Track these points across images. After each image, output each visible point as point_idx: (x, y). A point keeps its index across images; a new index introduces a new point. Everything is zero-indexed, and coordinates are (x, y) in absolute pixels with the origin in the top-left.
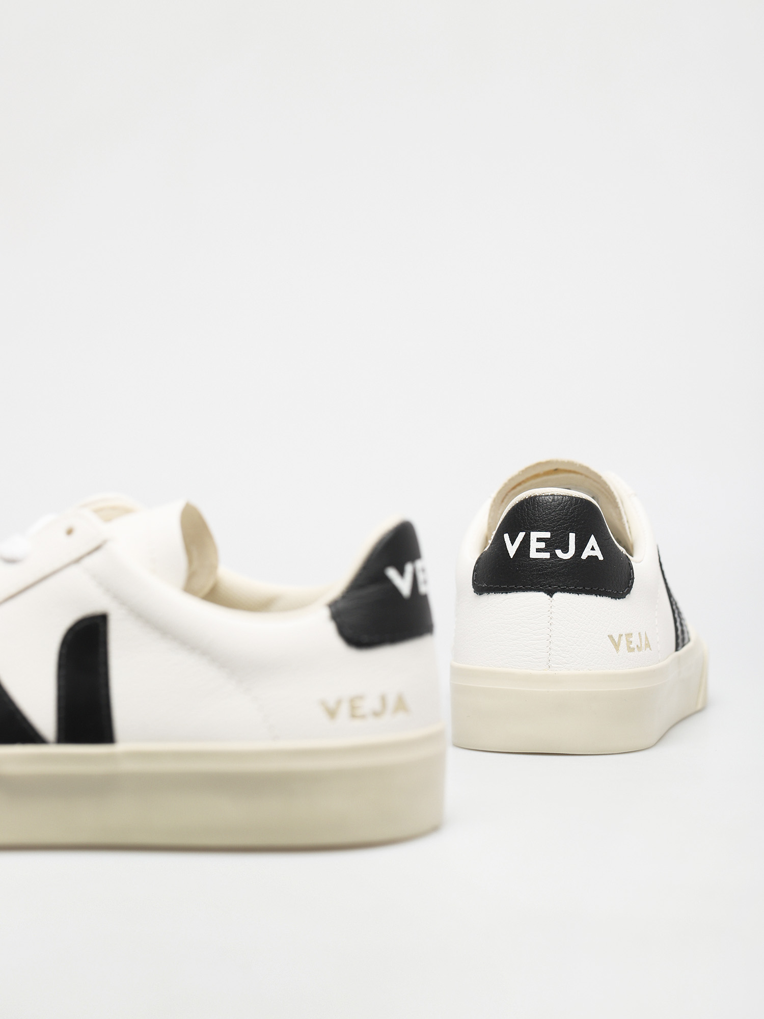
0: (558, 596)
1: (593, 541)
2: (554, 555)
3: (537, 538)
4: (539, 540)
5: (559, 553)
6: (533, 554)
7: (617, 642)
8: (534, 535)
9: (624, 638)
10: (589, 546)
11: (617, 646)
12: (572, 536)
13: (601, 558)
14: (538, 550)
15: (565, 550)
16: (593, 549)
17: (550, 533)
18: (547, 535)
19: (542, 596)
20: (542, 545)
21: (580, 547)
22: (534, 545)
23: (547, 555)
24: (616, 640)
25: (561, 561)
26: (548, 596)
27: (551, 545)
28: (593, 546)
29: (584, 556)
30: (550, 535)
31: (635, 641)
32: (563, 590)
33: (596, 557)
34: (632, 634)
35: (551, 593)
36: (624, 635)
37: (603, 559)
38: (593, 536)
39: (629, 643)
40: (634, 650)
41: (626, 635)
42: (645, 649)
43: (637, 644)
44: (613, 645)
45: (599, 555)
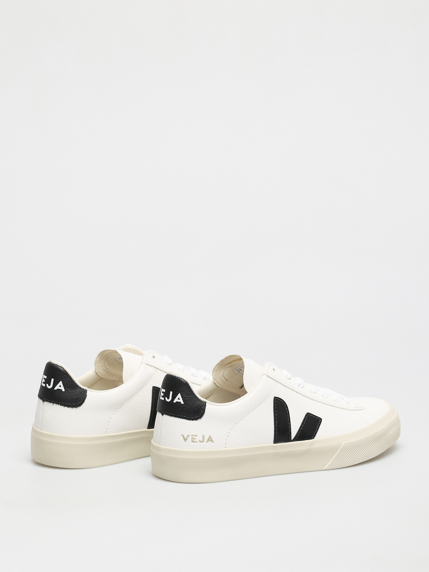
1: (179, 396)
4: (163, 392)
5: (166, 399)
7: (185, 438)
9: (190, 437)
10: (177, 397)
11: (185, 440)
12: (171, 393)
13: (182, 403)
14: (162, 396)
15: (168, 398)
16: (179, 399)
20: (163, 394)
21: (174, 397)
24: (185, 437)
27: (165, 395)
29: (175, 402)
30: (165, 391)
31: (198, 439)
32: (166, 414)
33: (180, 402)
36: (191, 436)
37: (183, 403)
38: (180, 394)
39: (193, 438)
40: (196, 442)
41: (192, 435)
42: (207, 442)
43: (200, 440)
44: (183, 439)
45: (182, 401)
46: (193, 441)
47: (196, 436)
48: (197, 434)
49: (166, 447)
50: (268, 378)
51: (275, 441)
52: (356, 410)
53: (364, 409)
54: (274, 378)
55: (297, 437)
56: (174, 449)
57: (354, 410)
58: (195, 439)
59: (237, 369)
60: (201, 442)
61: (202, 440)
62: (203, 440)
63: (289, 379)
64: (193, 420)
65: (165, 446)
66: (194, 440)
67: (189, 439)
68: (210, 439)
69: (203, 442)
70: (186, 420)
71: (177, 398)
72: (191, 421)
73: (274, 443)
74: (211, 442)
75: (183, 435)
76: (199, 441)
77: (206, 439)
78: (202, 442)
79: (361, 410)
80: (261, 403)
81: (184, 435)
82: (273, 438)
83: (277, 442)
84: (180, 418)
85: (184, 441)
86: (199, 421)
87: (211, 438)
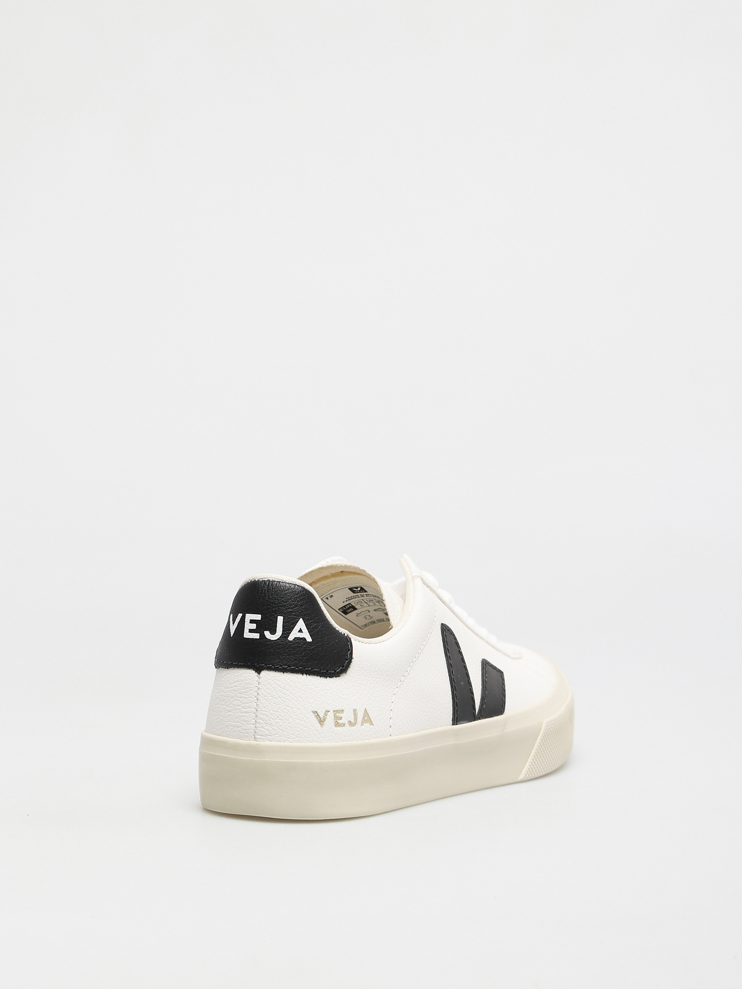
0: (264, 673)
1: (301, 624)
2: (263, 636)
3: (250, 620)
4: (252, 621)
5: (267, 634)
6: (247, 635)
7: (322, 717)
8: (249, 617)
9: (331, 714)
10: (297, 628)
11: (321, 721)
12: (280, 619)
13: (309, 639)
14: (251, 631)
15: (273, 632)
16: (300, 631)
17: (260, 615)
18: (258, 617)
19: (251, 673)
20: (254, 626)
21: (288, 629)
22: (248, 626)
23: (256, 636)
24: (322, 715)
25: (268, 641)
26: (256, 674)
27: (261, 627)
28: (301, 629)
29: (291, 638)
30: (260, 618)
32: (269, 669)
33: (304, 639)
34: (343, 711)
35: (258, 670)
36: (332, 711)
37: (311, 641)
38: (301, 619)
39: (337, 718)
40: (344, 725)
41: (334, 711)
42: (362, 724)
43: (350, 719)
44: (316, 720)
45: (307, 636)
46: (337, 725)
49: (274, 743)
55: (481, 711)
56: (298, 744)
58: (341, 718)
59: (324, 596)
60: (351, 725)
61: (352, 721)
62: (356, 719)
64: (331, 676)
65: (272, 741)
66: (339, 722)
67: (330, 717)
68: (367, 719)
69: (355, 724)
70: (319, 678)
71: (296, 630)
73: (453, 724)
74: (368, 724)
75: (315, 712)
76: (347, 722)
77: (360, 718)
78: (353, 726)
80: (429, 636)
81: (318, 711)
83: (458, 721)
85: (319, 724)
87: (369, 716)
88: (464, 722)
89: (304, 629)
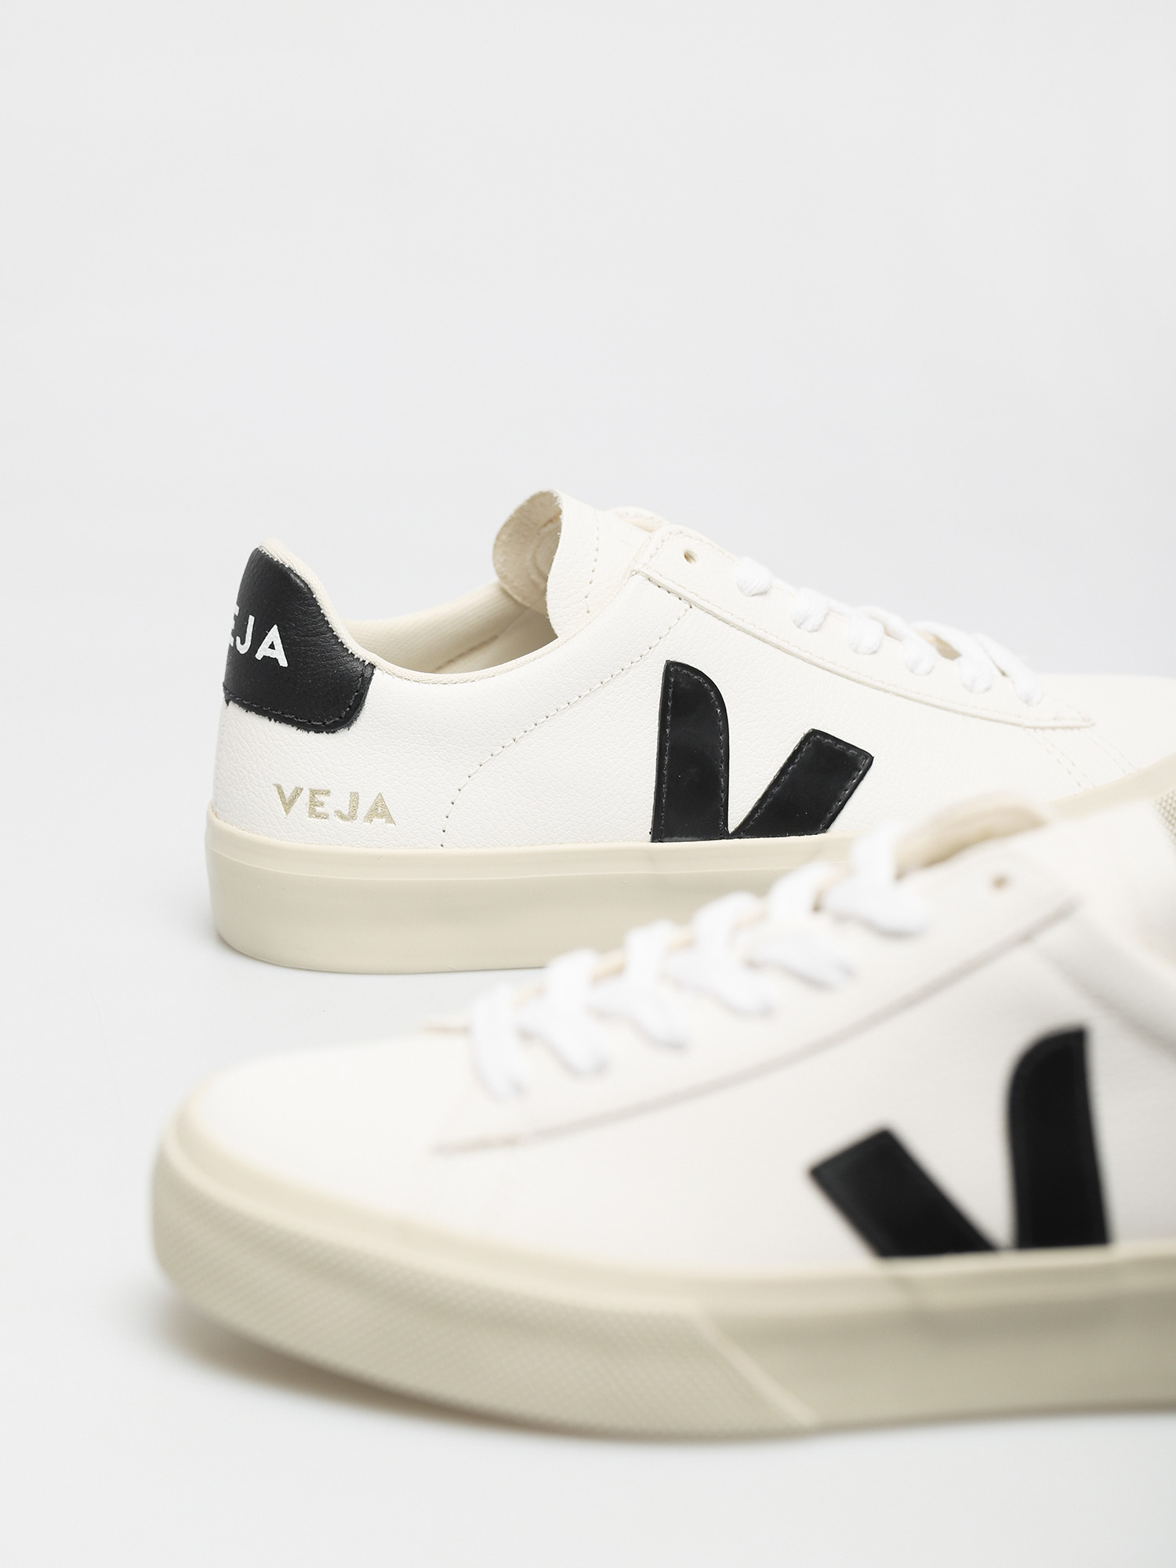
1: (274, 635)
5: (238, 642)
7: (287, 797)
9: (305, 796)
10: (268, 641)
11: (288, 804)
12: (251, 620)
13: (283, 663)
15: (243, 640)
16: (272, 647)
21: (258, 640)
24: (288, 794)
28: (273, 642)
29: (259, 656)
31: (330, 804)
33: (276, 660)
34: (324, 792)
36: (307, 790)
37: (286, 665)
38: (275, 627)
39: (313, 803)
40: (326, 817)
41: (311, 791)
42: (369, 818)
43: (341, 808)
44: (279, 800)
45: (281, 657)
46: (313, 813)
47: (328, 793)
48: (329, 788)
50: (651, 585)
51: (660, 833)
52: (1054, 728)
53: (1093, 725)
54: (679, 590)
55: (751, 823)
57: (1043, 728)
58: (322, 804)
60: (342, 817)
61: (346, 812)
62: (353, 810)
63: (753, 595)
64: (318, 730)
66: (319, 809)
68: (379, 810)
69: (352, 817)
70: (295, 729)
72: (312, 733)
73: (653, 840)
74: (384, 820)
75: (279, 787)
76: (335, 812)
77: (363, 809)
78: (348, 820)
79: (1078, 728)
80: (605, 680)
82: (651, 819)
83: (665, 837)
84: (275, 721)
86: (342, 735)
87: (384, 806)
88: (680, 839)
89: (277, 645)
